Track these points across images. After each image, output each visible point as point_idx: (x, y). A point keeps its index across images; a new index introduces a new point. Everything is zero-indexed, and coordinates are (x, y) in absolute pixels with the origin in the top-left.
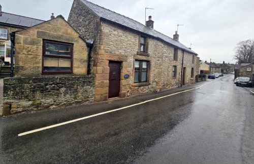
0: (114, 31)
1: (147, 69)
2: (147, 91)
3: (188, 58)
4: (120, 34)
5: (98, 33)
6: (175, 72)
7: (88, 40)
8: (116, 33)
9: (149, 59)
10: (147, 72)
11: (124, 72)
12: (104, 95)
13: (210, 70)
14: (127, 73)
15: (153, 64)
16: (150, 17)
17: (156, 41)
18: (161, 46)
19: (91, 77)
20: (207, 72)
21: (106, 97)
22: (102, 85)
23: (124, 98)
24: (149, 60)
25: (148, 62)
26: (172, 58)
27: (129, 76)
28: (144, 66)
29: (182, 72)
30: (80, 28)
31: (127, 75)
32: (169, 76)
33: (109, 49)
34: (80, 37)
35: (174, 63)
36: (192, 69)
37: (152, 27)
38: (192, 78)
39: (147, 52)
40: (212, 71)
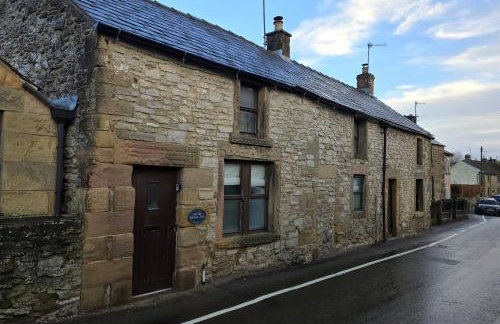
0: (150, 67)
1: (266, 187)
2: (270, 261)
3: (401, 149)
4: (170, 77)
5: (90, 75)
6: (361, 194)
7: (59, 96)
8: (155, 73)
9: (271, 155)
10: (266, 197)
11: (187, 201)
12: (117, 285)
13: (482, 182)
14: (200, 205)
15: (285, 172)
16: (278, 19)
17: (292, 98)
18: (310, 112)
19: (68, 225)
20: (471, 191)
21: (122, 291)
22: (108, 252)
23: (187, 293)
24: (272, 159)
25: (269, 166)
26: (350, 150)
27: (204, 213)
28: (257, 178)
29: (383, 193)
30: (33, 56)
31: (197, 211)
32: (341, 209)
33: (133, 127)
34: (26, 88)
35: (357, 166)
36: (419, 182)
37: (287, 52)
38: (419, 214)
39: (264, 136)
40: (487, 185)
